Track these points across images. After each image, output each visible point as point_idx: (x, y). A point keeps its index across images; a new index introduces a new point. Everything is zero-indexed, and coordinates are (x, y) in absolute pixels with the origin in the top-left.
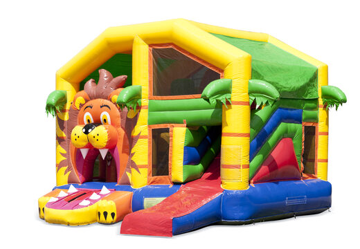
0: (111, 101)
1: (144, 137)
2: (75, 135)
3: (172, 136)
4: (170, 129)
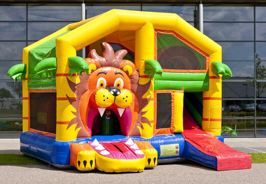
0: (122, 69)
1: (152, 99)
2: (104, 96)
3: (173, 99)
4: (172, 94)
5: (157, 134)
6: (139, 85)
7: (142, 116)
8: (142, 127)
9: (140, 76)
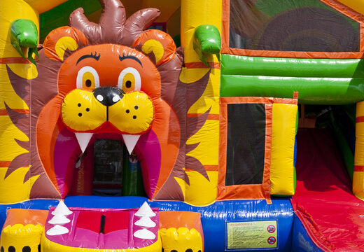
0: (139, 49)
1: (215, 117)
2: (79, 105)
3: (270, 119)
4: (267, 105)
5: (227, 196)
6: (180, 84)
7: (188, 155)
8: (187, 180)
9: (184, 65)
